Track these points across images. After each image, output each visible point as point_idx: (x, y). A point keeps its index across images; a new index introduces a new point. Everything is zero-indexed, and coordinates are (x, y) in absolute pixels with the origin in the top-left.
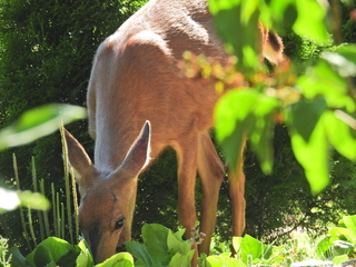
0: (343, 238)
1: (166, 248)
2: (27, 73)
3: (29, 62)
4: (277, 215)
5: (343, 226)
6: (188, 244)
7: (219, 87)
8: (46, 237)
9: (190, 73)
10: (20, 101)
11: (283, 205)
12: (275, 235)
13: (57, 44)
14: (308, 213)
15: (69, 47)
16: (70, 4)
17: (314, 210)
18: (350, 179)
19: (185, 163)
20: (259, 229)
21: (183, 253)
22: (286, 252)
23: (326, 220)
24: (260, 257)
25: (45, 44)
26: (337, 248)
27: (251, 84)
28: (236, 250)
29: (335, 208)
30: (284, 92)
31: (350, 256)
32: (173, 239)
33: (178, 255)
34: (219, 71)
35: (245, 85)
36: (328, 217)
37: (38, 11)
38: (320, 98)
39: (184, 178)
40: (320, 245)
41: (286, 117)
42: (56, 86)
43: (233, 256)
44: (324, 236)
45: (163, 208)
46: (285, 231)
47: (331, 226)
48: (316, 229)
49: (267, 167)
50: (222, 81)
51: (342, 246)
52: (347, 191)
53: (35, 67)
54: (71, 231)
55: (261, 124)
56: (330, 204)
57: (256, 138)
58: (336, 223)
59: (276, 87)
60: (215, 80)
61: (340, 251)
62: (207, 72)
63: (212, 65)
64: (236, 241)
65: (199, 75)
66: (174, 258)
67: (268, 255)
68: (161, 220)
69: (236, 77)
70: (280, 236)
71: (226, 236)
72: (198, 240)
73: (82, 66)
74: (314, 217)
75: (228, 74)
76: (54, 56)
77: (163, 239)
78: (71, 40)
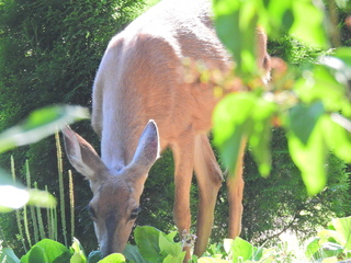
0: (332, 240)
1: (158, 250)
2: (20, 77)
3: (23, 67)
4: (267, 217)
5: (333, 228)
6: (180, 246)
7: (217, 92)
8: (40, 239)
9: (189, 78)
10: (14, 105)
11: (272, 208)
12: (264, 237)
13: (51, 49)
14: (297, 216)
15: (63, 52)
16: (63, 10)
17: (302, 213)
18: (338, 182)
19: (181, 165)
20: (249, 231)
21: (174, 255)
22: (276, 254)
23: (315, 222)
24: (251, 259)
25: (38, 49)
26: (326, 250)
27: (249, 89)
28: (227, 252)
29: (323, 211)
30: (282, 97)
31: (339, 258)
32: (165, 241)
33: (169, 256)
34: (217, 76)
35: (244, 89)
36: (317, 220)
37: (32, 16)
38: (317, 102)
39: (181, 180)
40: (309, 247)
41: (284, 121)
42: (50, 90)
43: (223, 257)
44: (312, 239)
45: (154, 210)
46: (275, 233)
47: (319, 228)
48: (305, 232)
49: (265, 170)
50: (221, 86)
51: (331, 248)
52: (335, 194)
53: (28, 71)
54: (65, 233)
55: (259, 128)
56: (318, 207)
57: (254, 142)
58: (325, 226)
59: (274, 91)
60: (213, 84)
61: (329, 253)
62: (205, 77)
63: (210, 70)
64: (227, 243)
65: (198, 81)
66: (165, 260)
67: (259, 256)
68: (153, 223)
69: (235, 82)
70: (270, 238)
71: (217, 238)
72: (189, 242)
73: (76, 71)
74: (302, 219)
75: (226, 79)
76: (48, 60)
77: (155, 240)
78: (64, 45)
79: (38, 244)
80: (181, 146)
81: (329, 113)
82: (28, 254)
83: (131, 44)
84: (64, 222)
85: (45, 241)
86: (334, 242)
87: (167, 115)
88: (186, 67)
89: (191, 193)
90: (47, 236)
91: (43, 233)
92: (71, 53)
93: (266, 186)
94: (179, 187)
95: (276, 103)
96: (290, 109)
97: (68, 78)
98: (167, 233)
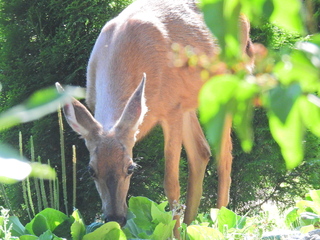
0: (310, 210)
1: (150, 219)
2: (25, 60)
3: (28, 51)
4: (250, 189)
5: (310, 199)
6: (171, 214)
7: (204, 75)
8: (43, 209)
9: (179, 62)
10: (20, 86)
11: (255, 180)
12: (247, 207)
13: (54, 35)
14: (278, 188)
15: (64, 37)
17: (282, 185)
18: (315, 157)
19: (170, 141)
21: (165, 223)
22: (258, 222)
23: (294, 194)
24: (235, 227)
25: (42, 35)
26: (304, 219)
27: (233, 72)
28: (214, 220)
29: (302, 183)
30: (262, 79)
31: (316, 226)
32: (157, 210)
33: (161, 224)
34: (204, 60)
35: (227, 72)
36: (295, 191)
37: (36, 5)
38: (294, 83)
39: (170, 154)
40: (289, 216)
41: (264, 101)
42: (53, 73)
43: (210, 226)
44: (291, 209)
45: (148, 182)
46: (257, 203)
47: (298, 199)
48: (285, 202)
49: (247, 146)
50: (208, 70)
51: (309, 217)
52: (312, 167)
53: (33, 55)
55: (242, 107)
56: (297, 180)
57: (238, 119)
58: (303, 197)
59: (255, 74)
60: (201, 68)
61: (307, 221)
62: (193, 61)
63: (198, 55)
64: (214, 212)
65: (187, 65)
66: (157, 228)
67: (242, 225)
68: (146, 194)
69: (220, 66)
70: (253, 208)
71: (204, 208)
72: (179, 211)
73: (77, 55)
74: (282, 191)
75: (212, 63)
76: (51, 45)
77: (148, 210)
78: (66, 32)
79: (41, 213)
80: (170, 123)
81: (306, 94)
82: (32, 221)
83: (122, 27)
84: (65, 193)
85: (47, 210)
86: (312, 211)
87: (155, 93)
88: (175, 52)
89: (180, 167)
90: (49, 206)
91: (46, 203)
92: (72, 39)
93: (250, 160)
94: (169, 161)
95: (257, 85)
96: (271, 91)
97: (69, 61)
98: (159, 203)
